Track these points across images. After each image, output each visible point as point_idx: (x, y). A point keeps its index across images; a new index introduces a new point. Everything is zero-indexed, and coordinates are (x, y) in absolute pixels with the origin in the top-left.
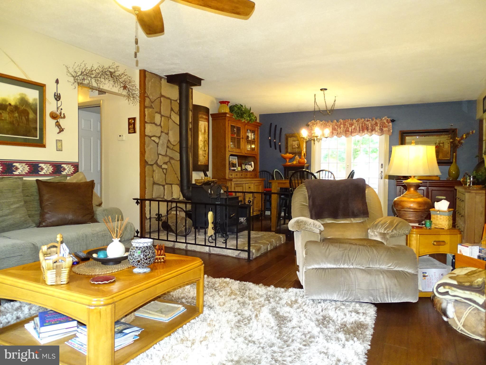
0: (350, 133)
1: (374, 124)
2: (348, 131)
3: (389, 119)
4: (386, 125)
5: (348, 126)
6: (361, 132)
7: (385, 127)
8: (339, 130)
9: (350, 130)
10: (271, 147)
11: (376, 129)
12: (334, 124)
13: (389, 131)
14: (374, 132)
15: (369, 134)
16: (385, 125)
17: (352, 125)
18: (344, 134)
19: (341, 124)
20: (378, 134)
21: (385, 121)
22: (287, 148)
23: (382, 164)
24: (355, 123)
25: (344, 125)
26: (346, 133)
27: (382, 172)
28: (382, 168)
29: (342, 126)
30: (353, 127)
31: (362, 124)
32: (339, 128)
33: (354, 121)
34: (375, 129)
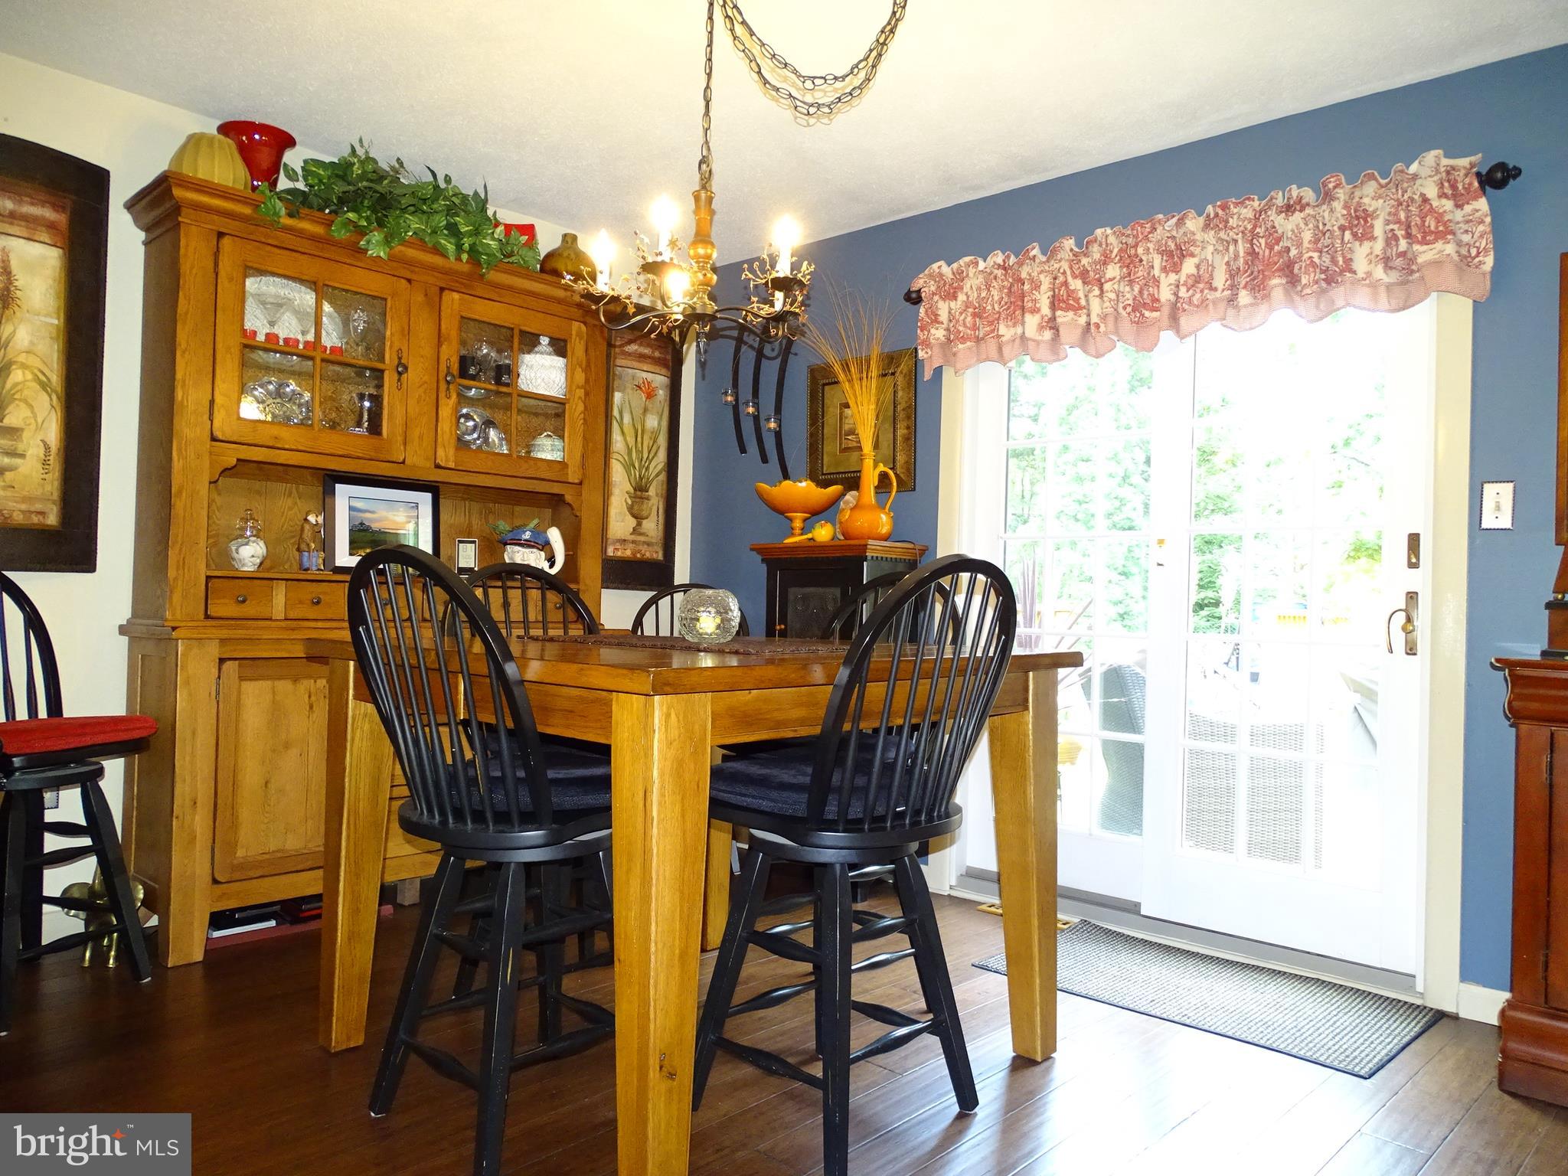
0: (1166, 321)
1: (1342, 229)
2: (1154, 304)
3: (1464, 162)
4: (1439, 218)
5: (1156, 272)
6: (1244, 297)
7: (1428, 237)
8: (1096, 306)
9: (1165, 294)
10: (743, 450)
11: (1361, 265)
12: (1065, 266)
13: (1466, 261)
14: (1338, 293)
15: (1307, 307)
16: (1431, 222)
17: (1175, 256)
18: (1126, 325)
19: (1106, 260)
20: (1375, 297)
21: (1431, 192)
22: (815, 449)
23: (1414, 541)
24: (1199, 236)
25: (1130, 261)
26: (1140, 323)
27: (1412, 597)
28: (1413, 565)
29: (1113, 271)
30: (1189, 267)
31: (1255, 235)
32: (1097, 292)
33: (1194, 224)
34: (1348, 267)
